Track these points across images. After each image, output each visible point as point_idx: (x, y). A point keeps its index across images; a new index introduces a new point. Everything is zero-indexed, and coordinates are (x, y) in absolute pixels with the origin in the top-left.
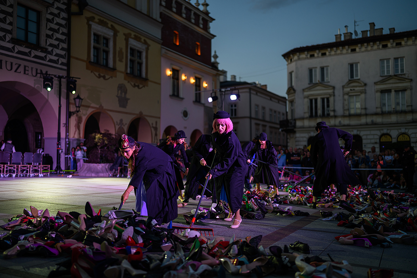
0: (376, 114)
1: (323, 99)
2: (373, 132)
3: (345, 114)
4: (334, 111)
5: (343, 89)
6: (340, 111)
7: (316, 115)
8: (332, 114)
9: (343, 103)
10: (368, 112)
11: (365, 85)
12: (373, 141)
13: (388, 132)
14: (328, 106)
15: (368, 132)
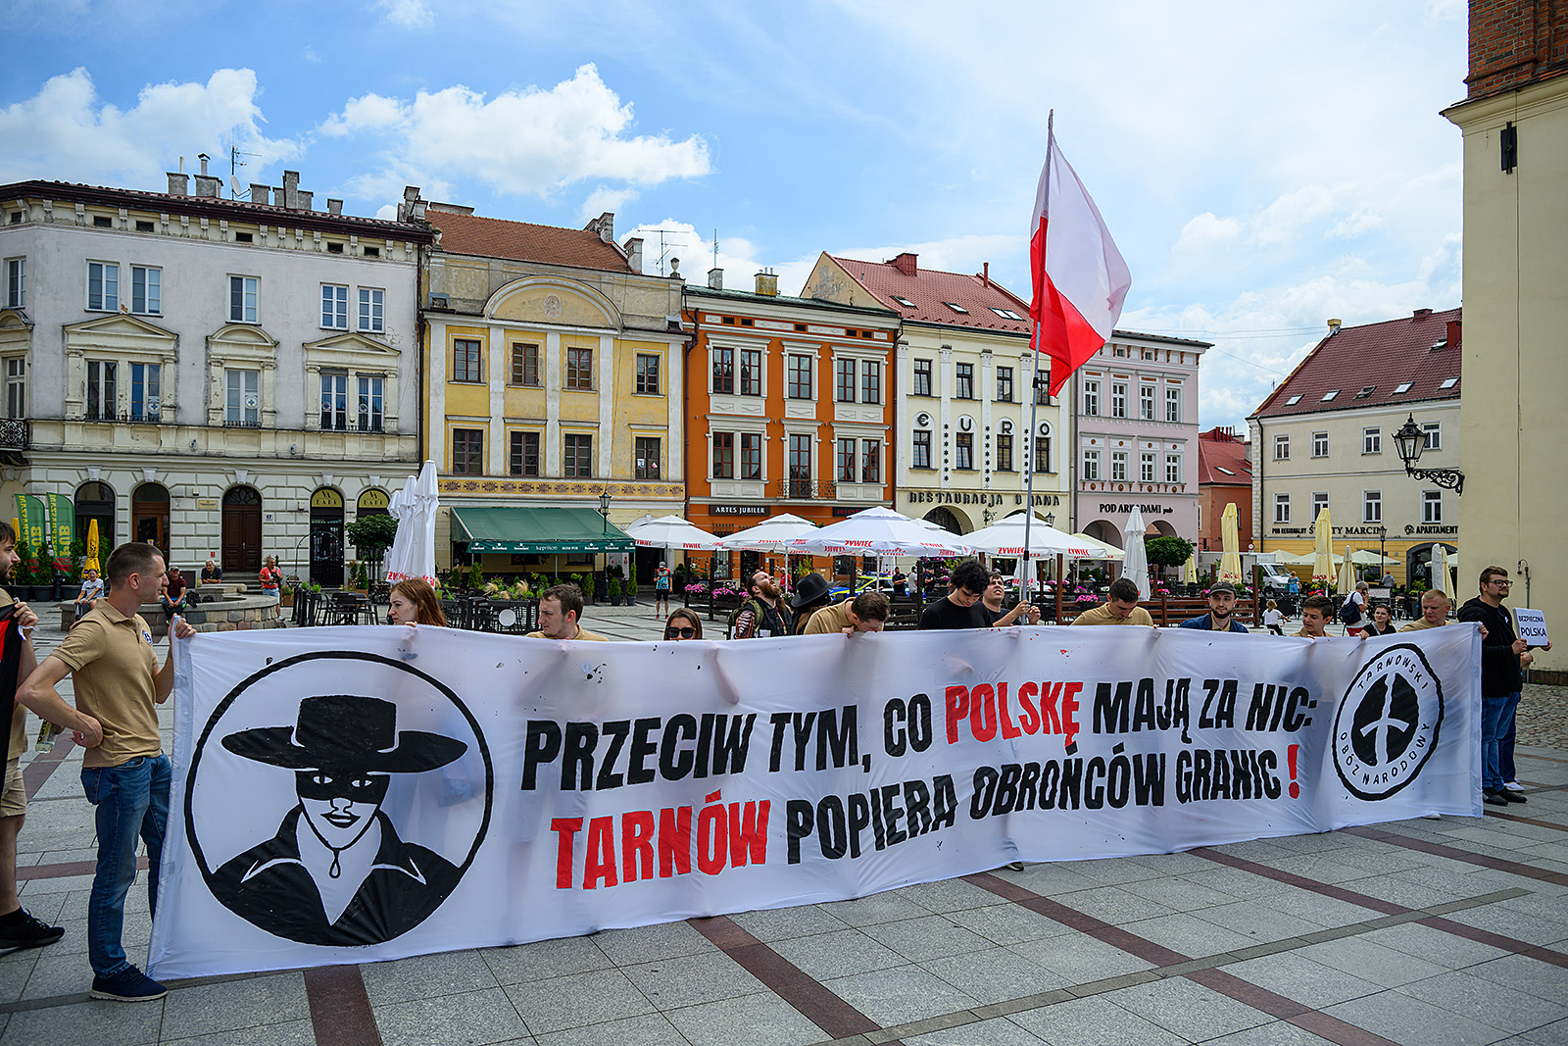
0: (304, 431)
1: (137, 368)
2: (294, 481)
3: (211, 423)
4: (175, 407)
5: (207, 348)
6: (193, 412)
7: (110, 415)
8: (167, 416)
9: (207, 390)
10: (281, 422)
11: (277, 344)
12: (292, 504)
13: (336, 482)
14: (155, 391)
15: (281, 480)
